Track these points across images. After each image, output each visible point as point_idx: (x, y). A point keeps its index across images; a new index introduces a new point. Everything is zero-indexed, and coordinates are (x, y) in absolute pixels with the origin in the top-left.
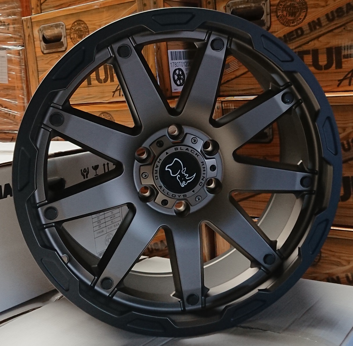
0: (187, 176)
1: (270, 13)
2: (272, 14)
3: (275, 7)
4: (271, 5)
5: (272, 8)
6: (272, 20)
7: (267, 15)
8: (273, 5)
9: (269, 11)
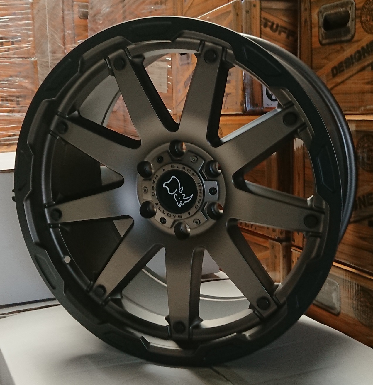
0: (183, 196)
1: (355, 18)
2: (357, 20)
3: (359, 11)
4: (356, 9)
5: (357, 12)
6: (357, 27)
7: (352, 20)
8: (359, 9)
9: (354, 15)
